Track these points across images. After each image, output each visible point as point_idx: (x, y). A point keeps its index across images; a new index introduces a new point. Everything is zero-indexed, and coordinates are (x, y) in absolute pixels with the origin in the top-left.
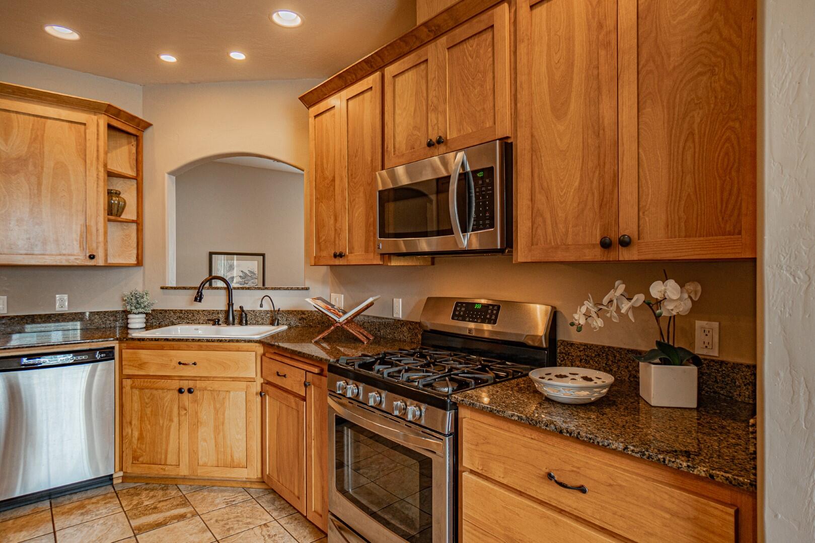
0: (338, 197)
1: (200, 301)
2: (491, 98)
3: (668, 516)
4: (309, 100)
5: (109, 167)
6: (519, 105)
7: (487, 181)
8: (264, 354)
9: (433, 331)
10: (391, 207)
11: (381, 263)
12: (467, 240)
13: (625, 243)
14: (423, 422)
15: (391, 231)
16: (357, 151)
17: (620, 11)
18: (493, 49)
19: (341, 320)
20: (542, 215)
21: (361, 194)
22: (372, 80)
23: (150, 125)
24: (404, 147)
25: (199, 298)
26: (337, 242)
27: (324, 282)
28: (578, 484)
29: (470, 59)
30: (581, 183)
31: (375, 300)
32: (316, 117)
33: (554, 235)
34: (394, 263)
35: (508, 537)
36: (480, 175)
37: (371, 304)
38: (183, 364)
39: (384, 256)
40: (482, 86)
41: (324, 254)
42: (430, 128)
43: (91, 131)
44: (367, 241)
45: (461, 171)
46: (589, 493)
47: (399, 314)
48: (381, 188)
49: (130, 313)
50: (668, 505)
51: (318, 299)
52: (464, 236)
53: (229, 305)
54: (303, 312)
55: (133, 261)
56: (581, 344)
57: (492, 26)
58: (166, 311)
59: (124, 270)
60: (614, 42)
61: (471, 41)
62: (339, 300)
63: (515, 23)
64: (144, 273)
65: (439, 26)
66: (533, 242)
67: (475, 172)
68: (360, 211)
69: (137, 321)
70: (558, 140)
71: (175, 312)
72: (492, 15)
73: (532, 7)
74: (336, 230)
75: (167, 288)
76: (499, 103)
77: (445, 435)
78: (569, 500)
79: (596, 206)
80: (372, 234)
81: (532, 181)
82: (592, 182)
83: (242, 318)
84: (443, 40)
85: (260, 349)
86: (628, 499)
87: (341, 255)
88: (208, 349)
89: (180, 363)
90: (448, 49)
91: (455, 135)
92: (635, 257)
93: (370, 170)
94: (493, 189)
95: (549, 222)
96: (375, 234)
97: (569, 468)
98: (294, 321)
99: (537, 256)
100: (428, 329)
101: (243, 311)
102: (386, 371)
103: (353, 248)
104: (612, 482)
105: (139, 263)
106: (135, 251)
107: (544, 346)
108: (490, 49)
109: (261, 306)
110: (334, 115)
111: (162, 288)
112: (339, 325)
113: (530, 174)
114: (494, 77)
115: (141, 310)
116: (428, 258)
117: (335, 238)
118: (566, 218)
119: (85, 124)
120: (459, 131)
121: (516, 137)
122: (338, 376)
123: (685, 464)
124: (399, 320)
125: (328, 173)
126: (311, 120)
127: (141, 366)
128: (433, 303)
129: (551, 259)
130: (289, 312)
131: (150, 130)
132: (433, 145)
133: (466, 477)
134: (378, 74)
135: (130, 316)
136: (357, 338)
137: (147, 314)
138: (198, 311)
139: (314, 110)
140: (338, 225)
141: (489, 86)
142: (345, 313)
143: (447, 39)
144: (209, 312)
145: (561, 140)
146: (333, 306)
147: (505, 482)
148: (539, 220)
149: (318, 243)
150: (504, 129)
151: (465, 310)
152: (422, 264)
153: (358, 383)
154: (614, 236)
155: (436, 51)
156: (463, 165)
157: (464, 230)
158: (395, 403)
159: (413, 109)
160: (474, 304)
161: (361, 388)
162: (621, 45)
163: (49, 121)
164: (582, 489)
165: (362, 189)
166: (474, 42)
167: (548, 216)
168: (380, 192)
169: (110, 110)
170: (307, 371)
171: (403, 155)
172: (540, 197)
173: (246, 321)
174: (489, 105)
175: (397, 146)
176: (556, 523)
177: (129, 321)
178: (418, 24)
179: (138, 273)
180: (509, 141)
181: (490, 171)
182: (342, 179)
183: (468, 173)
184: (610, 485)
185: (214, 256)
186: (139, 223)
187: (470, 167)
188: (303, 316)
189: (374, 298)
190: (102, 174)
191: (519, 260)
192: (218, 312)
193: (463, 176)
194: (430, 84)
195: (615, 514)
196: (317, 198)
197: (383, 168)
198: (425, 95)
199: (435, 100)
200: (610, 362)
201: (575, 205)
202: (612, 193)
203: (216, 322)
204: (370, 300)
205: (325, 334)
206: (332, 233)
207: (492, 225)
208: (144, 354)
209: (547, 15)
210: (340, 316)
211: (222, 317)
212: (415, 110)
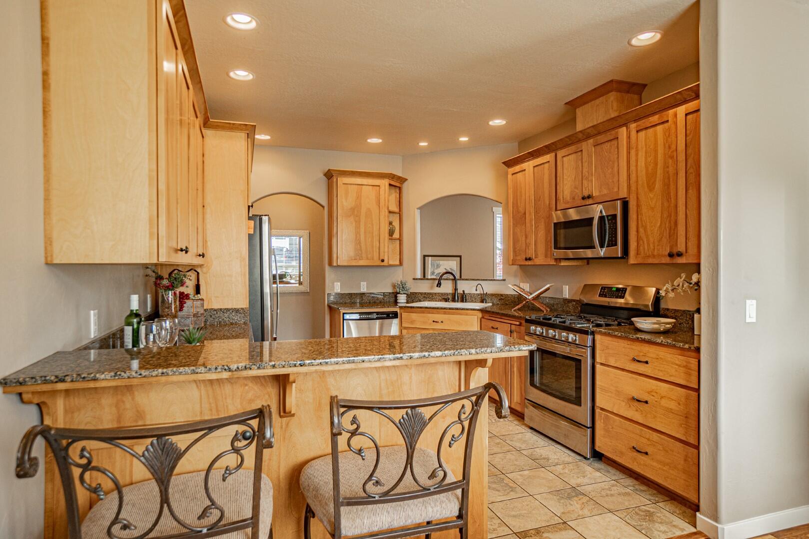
0: (528, 225)
1: (440, 287)
2: (617, 176)
3: (677, 367)
4: (509, 164)
5: (389, 209)
6: (631, 182)
7: (614, 221)
8: (483, 317)
9: (587, 304)
10: (562, 232)
11: (555, 264)
12: (602, 252)
13: (680, 255)
14: (577, 342)
15: (562, 245)
16: (540, 197)
17: (678, 142)
18: (618, 149)
19: (530, 297)
20: (642, 240)
21: (543, 223)
22: (548, 157)
23: (406, 180)
24: (568, 198)
25: (439, 285)
26: (527, 251)
27: (515, 276)
28: (645, 360)
29: (606, 153)
30: (660, 225)
31: (551, 286)
32: (513, 174)
33: (648, 250)
34: (563, 263)
35: (617, 391)
36: (609, 218)
37: (548, 289)
38: (436, 322)
39: (558, 260)
40: (612, 169)
41: (519, 258)
42: (584, 189)
43: (382, 188)
44: (546, 251)
45: (600, 215)
46: (650, 364)
47: (566, 294)
48: (555, 222)
49: (399, 293)
50: (677, 362)
51: (515, 285)
52: (601, 250)
53: (455, 289)
54: (502, 295)
55: (397, 263)
56: (673, 310)
57: (618, 138)
58: (416, 293)
59: (393, 268)
60: (675, 156)
61: (607, 143)
62: (526, 287)
63: (629, 137)
64: (403, 270)
65: (589, 133)
66: (638, 253)
67: (607, 216)
68: (542, 233)
69: (402, 299)
70: (650, 202)
71: (421, 294)
72: (617, 133)
73: (637, 132)
74: (526, 244)
75: (417, 279)
76: (621, 179)
77: (587, 347)
78: (641, 368)
79: (668, 236)
80: (549, 247)
81: (638, 222)
82: (666, 224)
83: (463, 298)
84: (591, 141)
85: (480, 315)
86: (664, 363)
87: (530, 259)
88: (449, 314)
89: (434, 321)
90: (594, 146)
91: (597, 194)
92: (685, 262)
93: (548, 209)
94: (616, 226)
95: (645, 242)
96: (551, 247)
97: (642, 354)
98: (496, 301)
99: (640, 261)
100: (584, 303)
101: (464, 293)
102: (558, 320)
103: (537, 255)
104: (658, 357)
105: (401, 264)
106: (399, 257)
107: (651, 310)
108: (616, 150)
109: (476, 290)
110: (525, 174)
111: (414, 279)
112: (528, 300)
113: (636, 218)
114: (618, 165)
115: (405, 292)
116: (586, 261)
117: (526, 249)
118: (654, 242)
119: (379, 186)
120: (600, 192)
121: (629, 198)
122: (531, 324)
123: (682, 344)
124: (566, 299)
125: (521, 210)
126: (510, 176)
127: (412, 322)
128: (587, 288)
129: (646, 262)
130: (492, 295)
131: (406, 183)
132: (586, 198)
133: (598, 367)
134: (553, 154)
135: (398, 295)
136: (540, 308)
137: (407, 294)
138: (436, 294)
139: (511, 170)
140: (528, 241)
141: (616, 169)
142: (531, 294)
143: (593, 140)
144: (442, 294)
145: (652, 202)
146: (524, 290)
147: (615, 365)
148: (641, 242)
149: (514, 251)
150: (623, 194)
151: (607, 291)
152: (581, 264)
153: (542, 327)
154: (675, 251)
155: (587, 146)
156: (601, 212)
157: (602, 246)
158: (563, 334)
159: (574, 177)
160: (612, 288)
161: (544, 329)
162: (678, 158)
163: (364, 187)
164: (647, 362)
165: (543, 220)
166: (608, 144)
167: (645, 240)
168: (555, 224)
169: (392, 176)
170: (511, 324)
171: (568, 202)
172: (641, 230)
173: (466, 300)
174: (616, 179)
175: (565, 197)
176: (637, 380)
177: (398, 298)
178: (577, 131)
179: (400, 269)
180: (627, 200)
181: (615, 216)
182: (530, 214)
183: (604, 216)
184: (657, 359)
185: (426, 258)
186: (400, 240)
187: (605, 213)
188: (502, 297)
189: (551, 285)
190: (387, 213)
191: (631, 263)
192: (447, 294)
193: (601, 218)
194: (584, 164)
195: (659, 370)
196: (513, 224)
197: (556, 210)
198: (581, 170)
199: (587, 174)
200: (688, 319)
201: (658, 235)
202: (674, 230)
203: (446, 300)
204: (548, 286)
205: (519, 306)
206: (524, 246)
207: (616, 245)
208: (414, 316)
209: (645, 136)
210: (529, 296)
211: (450, 297)
212: (575, 177)
